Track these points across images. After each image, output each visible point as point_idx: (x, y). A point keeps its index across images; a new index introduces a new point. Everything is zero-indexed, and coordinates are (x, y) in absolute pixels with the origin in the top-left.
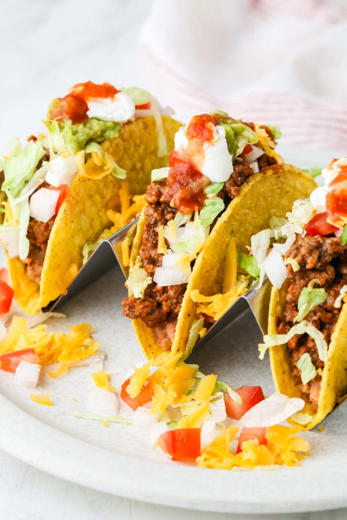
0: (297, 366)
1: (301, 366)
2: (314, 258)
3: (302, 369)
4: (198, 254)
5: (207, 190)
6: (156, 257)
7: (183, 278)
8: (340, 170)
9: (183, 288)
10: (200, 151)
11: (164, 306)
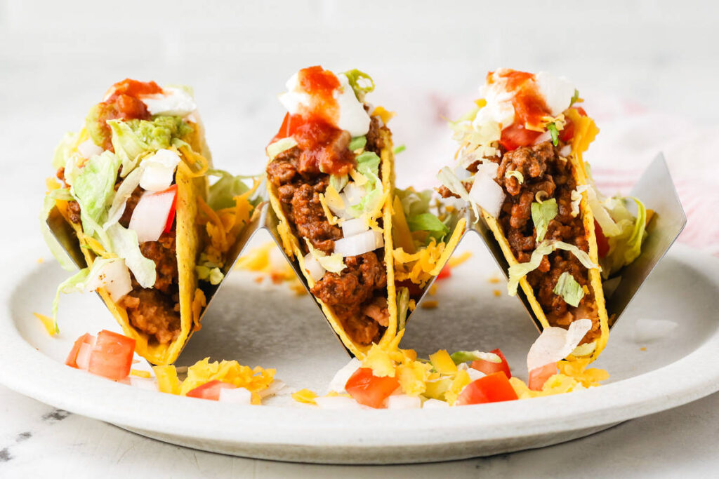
0: (556, 293)
1: (562, 290)
2: (535, 164)
3: (564, 293)
4: (382, 210)
5: (352, 146)
6: (329, 231)
7: (376, 241)
8: (506, 79)
9: (379, 253)
10: (332, 103)
11: (367, 278)
